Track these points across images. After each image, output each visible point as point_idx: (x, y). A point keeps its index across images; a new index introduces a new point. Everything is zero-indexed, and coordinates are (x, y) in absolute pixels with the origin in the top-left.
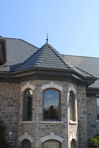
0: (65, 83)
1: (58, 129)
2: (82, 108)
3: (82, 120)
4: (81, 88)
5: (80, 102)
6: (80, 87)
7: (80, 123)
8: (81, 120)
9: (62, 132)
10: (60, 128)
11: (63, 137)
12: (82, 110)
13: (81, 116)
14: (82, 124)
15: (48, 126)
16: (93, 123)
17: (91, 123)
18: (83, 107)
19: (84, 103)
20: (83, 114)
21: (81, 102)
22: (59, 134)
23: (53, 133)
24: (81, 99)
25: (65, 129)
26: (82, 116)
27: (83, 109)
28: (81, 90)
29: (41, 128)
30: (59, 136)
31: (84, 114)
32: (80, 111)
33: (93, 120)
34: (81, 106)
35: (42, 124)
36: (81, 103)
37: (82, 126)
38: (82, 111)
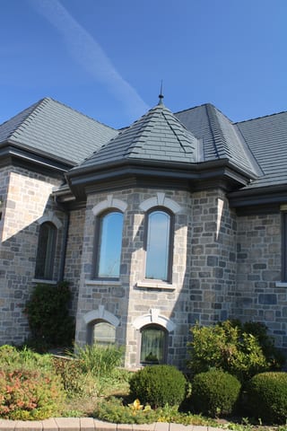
0: (133, 192)
1: (111, 297)
2: (205, 249)
3: (203, 281)
4: (208, 195)
5: (202, 234)
6: (206, 193)
7: (198, 288)
8: (200, 279)
9: (117, 305)
10: (116, 296)
11: (118, 317)
12: (203, 255)
13: (202, 271)
14: (203, 291)
15: (96, 291)
16: (268, 291)
17: (262, 291)
18: (208, 246)
19: (211, 235)
20: (206, 266)
21: (204, 232)
22: (113, 309)
23: (103, 307)
24: (204, 226)
25: (124, 298)
26: (204, 269)
27: (209, 252)
28: (205, 201)
29: (87, 294)
30: (112, 312)
31: (208, 264)
32: (201, 258)
33: (268, 282)
34: (204, 245)
35: (88, 285)
36: (204, 235)
37: (202, 295)
38: (204, 258)
